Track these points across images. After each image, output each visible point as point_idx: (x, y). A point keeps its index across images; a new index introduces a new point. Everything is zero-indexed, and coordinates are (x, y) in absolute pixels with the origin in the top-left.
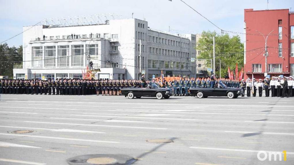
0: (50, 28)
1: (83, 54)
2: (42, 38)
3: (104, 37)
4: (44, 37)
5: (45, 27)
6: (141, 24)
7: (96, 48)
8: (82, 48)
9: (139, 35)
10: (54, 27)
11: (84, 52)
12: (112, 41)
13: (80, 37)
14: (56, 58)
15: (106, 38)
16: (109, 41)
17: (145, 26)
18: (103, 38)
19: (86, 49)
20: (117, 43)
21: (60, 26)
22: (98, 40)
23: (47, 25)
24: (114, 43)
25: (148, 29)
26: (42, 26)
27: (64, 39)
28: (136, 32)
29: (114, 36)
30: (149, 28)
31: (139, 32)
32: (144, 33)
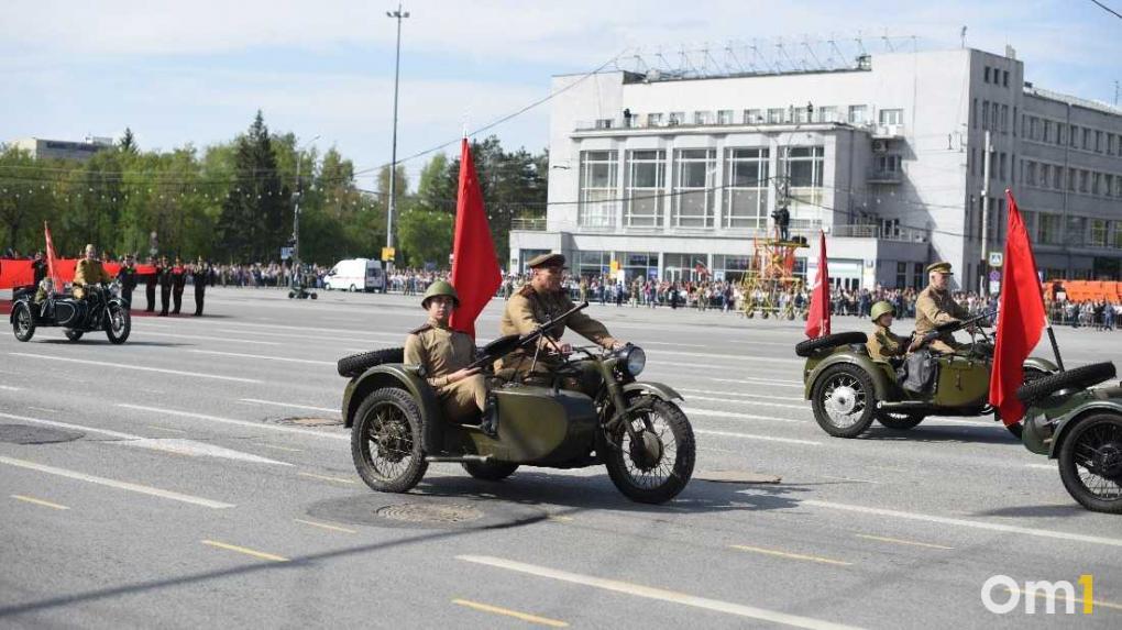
0: (650, 82)
1: (766, 180)
2: (619, 120)
3: (852, 117)
4: (627, 114)
5: (633, 78)
6: (997, 71)
7: (813, 158)
8: (765, 159)
9: (984, 113)
10: (664, 77)
11: (772, 172)
12: (880, 133)
13: (760, 118)
14: (666, 193)
15: (858, 124)
16: (868, 135)
17: (1011, 78)
18: (845, 124)
19: (779, 164)
20: (899, 142)
21: (686, 76)
22: (823, 132)
23: (642, 71)
24: (888, 142)
25: (1026, 90)
26: (621, 77)
27: (700, 124)
28: (974, 102)
29: (887, 116)
30: (1029, 85)
31: (986, 103)
32: (1006, 107)
